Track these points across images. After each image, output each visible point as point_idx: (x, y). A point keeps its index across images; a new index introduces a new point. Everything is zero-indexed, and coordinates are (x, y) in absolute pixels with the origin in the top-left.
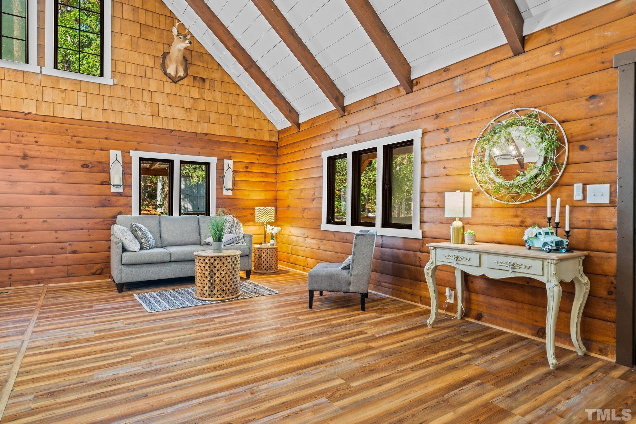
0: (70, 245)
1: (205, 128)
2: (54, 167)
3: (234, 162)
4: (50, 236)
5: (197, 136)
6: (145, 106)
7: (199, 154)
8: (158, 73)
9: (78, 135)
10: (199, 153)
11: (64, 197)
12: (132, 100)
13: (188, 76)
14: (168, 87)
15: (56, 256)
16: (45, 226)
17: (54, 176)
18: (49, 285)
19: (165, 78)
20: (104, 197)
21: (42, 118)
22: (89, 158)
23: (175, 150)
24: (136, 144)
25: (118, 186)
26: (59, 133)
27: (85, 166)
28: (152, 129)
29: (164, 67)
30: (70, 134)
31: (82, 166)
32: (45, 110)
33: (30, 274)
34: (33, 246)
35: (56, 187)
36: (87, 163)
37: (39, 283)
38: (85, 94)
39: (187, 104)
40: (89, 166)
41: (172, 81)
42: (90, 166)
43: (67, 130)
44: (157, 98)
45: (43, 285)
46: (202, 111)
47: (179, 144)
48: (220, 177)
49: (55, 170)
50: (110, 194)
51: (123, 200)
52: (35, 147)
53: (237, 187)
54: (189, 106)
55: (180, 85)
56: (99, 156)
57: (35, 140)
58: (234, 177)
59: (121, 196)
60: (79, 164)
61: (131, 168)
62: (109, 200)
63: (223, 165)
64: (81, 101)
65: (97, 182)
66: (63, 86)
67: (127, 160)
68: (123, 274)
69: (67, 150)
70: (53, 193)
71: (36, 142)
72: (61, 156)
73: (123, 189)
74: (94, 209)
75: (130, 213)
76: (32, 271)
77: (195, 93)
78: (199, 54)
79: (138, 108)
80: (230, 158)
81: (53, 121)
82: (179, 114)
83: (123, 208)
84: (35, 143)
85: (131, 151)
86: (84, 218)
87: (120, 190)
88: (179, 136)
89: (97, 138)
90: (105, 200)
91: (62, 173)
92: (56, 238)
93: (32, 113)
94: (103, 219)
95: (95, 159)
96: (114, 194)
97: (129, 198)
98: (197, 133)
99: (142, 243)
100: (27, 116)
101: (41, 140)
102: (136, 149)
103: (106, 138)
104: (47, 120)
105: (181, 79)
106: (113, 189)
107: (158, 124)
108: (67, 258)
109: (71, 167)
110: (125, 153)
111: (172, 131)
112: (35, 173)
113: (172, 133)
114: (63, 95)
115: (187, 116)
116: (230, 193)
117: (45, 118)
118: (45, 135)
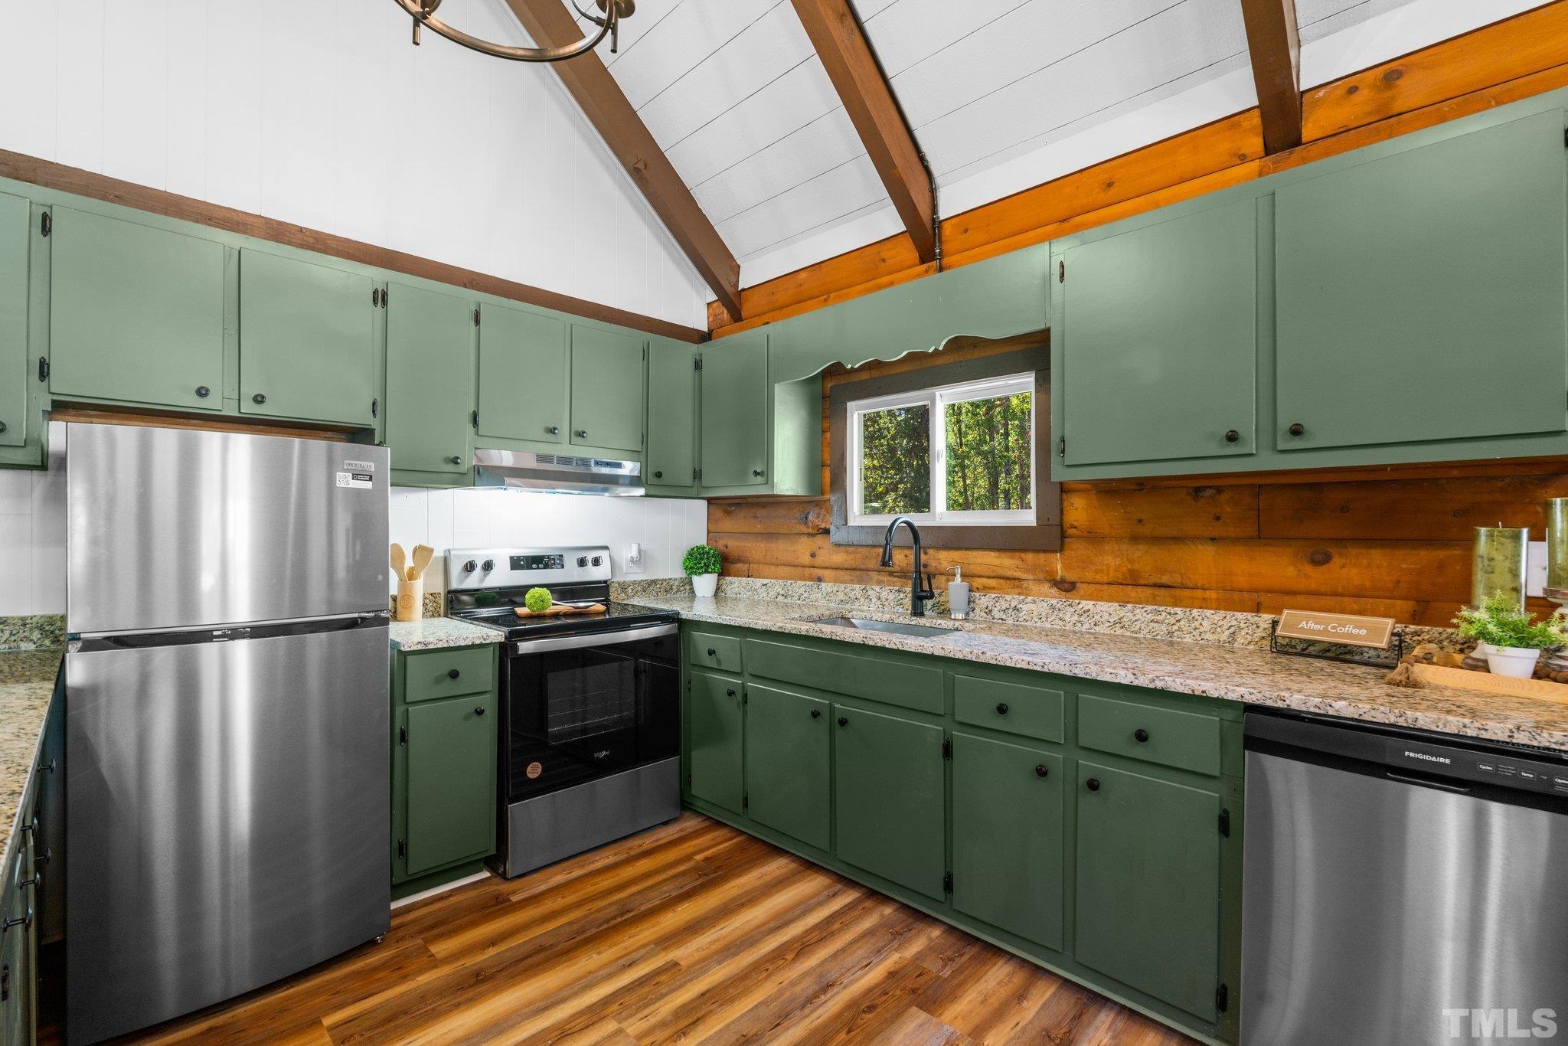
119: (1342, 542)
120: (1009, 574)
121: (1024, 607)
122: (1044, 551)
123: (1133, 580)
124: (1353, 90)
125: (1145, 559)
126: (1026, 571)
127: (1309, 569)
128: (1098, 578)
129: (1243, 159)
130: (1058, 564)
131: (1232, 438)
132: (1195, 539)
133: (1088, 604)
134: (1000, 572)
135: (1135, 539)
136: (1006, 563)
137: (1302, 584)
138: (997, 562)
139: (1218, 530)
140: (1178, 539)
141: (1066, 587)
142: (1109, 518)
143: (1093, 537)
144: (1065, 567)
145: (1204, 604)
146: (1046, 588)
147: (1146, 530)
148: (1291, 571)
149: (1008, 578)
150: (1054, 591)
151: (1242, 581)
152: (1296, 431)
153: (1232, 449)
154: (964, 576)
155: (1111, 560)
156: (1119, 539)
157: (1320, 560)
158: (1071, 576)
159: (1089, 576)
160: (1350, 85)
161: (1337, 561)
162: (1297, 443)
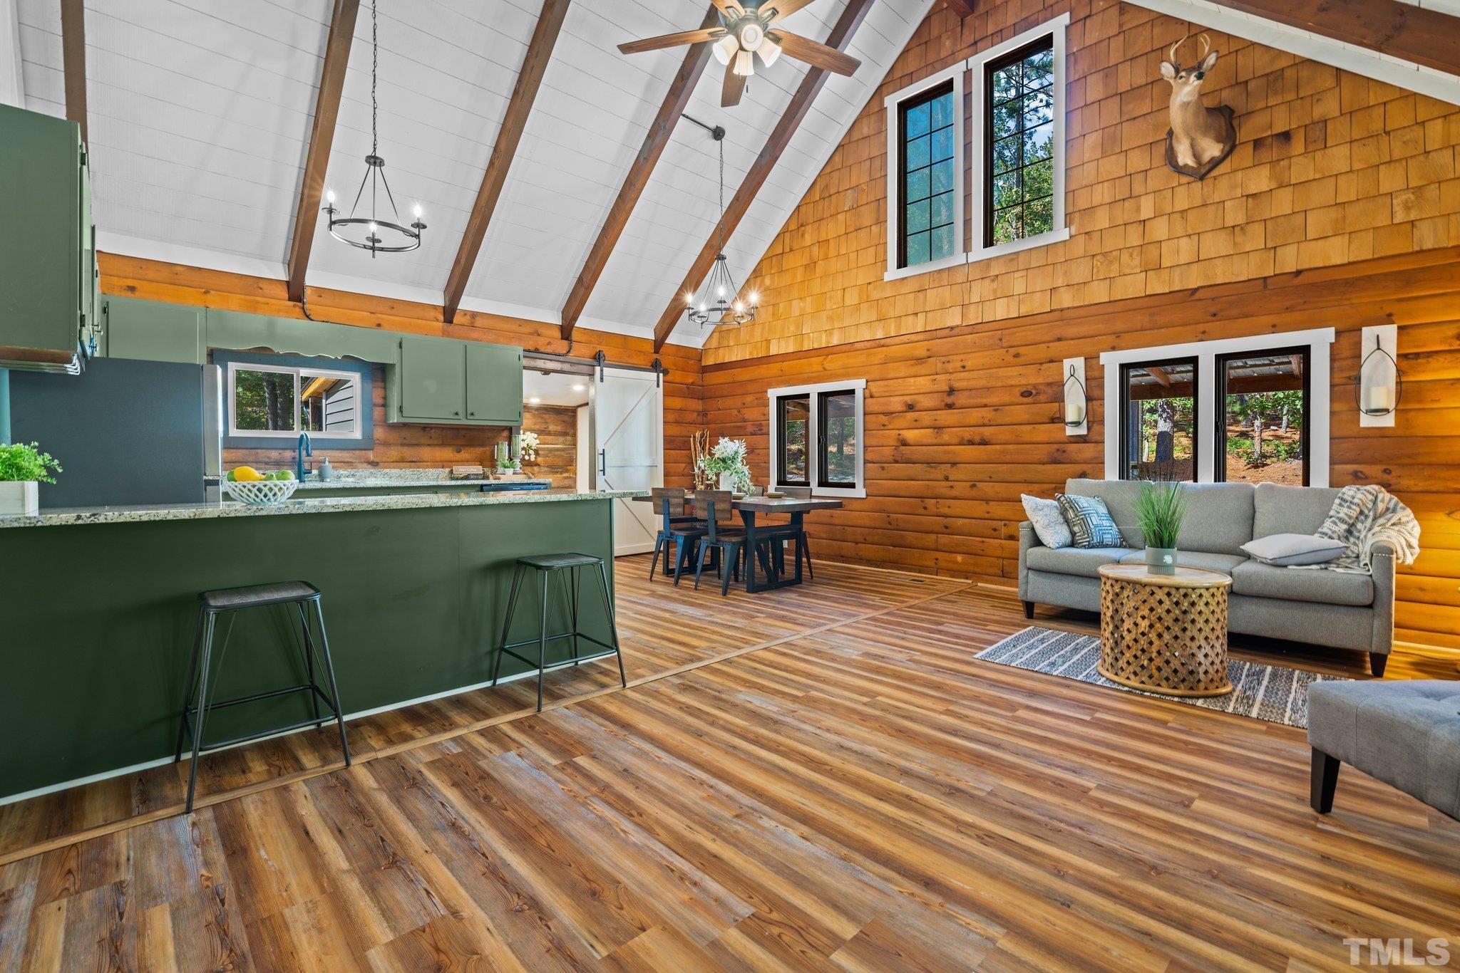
0: (1005, 525)
1: (1290, 260)
2: (984, 401)
3: (1399, 328)
4: (979, 509)
5: (1265, 286)
6: (1131, 255)
7: (1275, 329)
8: (1161, 176)
9: (1015, 344)
10: (1274, 326)
11: (998, 447)
12: (1104, 254)
13: (1237, 150)
14: (1186, 195)
15: (987, 540)
16: (974, 493)
17: (985, 414)
18: (979, 584)
19: (1176, 179)
20: (1055, 446)
21: (969, 330)
22: (1033, 380)
23: (1204, 332)
24: (1113, 337)
25: (1077, 424)
26: (990, 348)
27: (1026, 394)
28: (1146, 299)
29: (1171, 156)
30: (1005, 345)
31: (1022, 395)
32: (973, 318)
33: (957, 563)
34: (961, 521)
35: (987, 432)
36: (1029, 388)
37: (967, 578)
38: (1024, 273)
39: (1235, 216)
40: (1031, 393)
41: (1193, 179)
42: (1034, 392)
43: (1001, 340)
44: (1160, 229)
45: (970, 582)
46: (1282, 219)
47: (1215, 315)
48: (1349, 378)
49: (985, 406)
50: (1066, 440)
51: (1088, 451)
52: (963, 375)
53: (1420, 402)
54: (1241, 219)
55: (1215, 178)
56: (1048, 374)
57: (962, 364)
58: (1400, 372)
59: (1085, 442)
60: (1017, 391)
61: (1101, 387)
62: (1064, 451)
63: (1358, 345)
64: (1019, 286)
65: (1044, 420)
66: (993, 272)
67: (1096, 374)
68: (1029, 586)
69: (1001, 372)
70: (984, 442)
71: (964, 367)
72: (993, 383)
73: (1089, 429)
74: (1040, 467)
75: (1100, 474)
76: (959, 558)
77: (1260, 180)
78: (1271, 78)
79: (1115, 266)
80: (1388, 319)
81: (983, 330)
82: (1215, 245)
83: (1090, 466)
84: (962, 369)
85: (1102, 355)
86: (1025, 482)
87: (1082, 431)
88: (1213, 299)
89: (1044, 343)
90: (1058, 450)
91: (994, 410)
92: (988, 513)
93: (958, 326)
94: (1054, 485)
95: (1041, 380)
96: (1072, 439)
97: (1099, 448)
98: (1265, 278)
99: (1075, 533)
100: (955, 331)
101: (969, 364)
102: (1113, 349)
103: (1059, 339)
104: (975, 331)
105: (1215, 163)
106: (1070, 431)
107: (1158, 285)
108: (1001, 547)
109: (1006, 399)
110: (1091, 360)
111: (1195, 290)
112: (962, 413)
113: (1197, 296)
114: (995, 285)
115: (1235, 244)
116: (1389, 421)
117: (974, 328)
118: (974, 354)
119: (463, 446)
120: (346, 460)
121: (357, 474)
122: (365, 450)
123: (402, 460)
124: (465, 315)
125: (408, 452)
126: (356, 459)
127: (456, 454)
128: (388, 460)
129: (438, 320)
130: (371, 455)
131: (457, 414)
132: (424, 445)
133: (388, 470)
134: (341, 460)
135: (402, 445)
136: (345, 455)
137: (455, 459)
138: (340, 455)
139: (431, 442)
140: (418, 445)
141: (374, 464)
142: (394, 436)
143: (386, 444)
144: (374, 456)
145: (427, 467)
146: (365, 465)
147: (407, 442)
148: (451, 455)
149: (344, 462)
150: (369, 466)
151: (438, 459)
152: (472, 414)
153: (456, 417)
154: (329, 462)
155: (394, 453)
156: (397, 445)
157: (459, 451)
158: (376, 460)
159: (384, 459)
160: (465, 313)
161: (463, 452)
162: (472, 417)
